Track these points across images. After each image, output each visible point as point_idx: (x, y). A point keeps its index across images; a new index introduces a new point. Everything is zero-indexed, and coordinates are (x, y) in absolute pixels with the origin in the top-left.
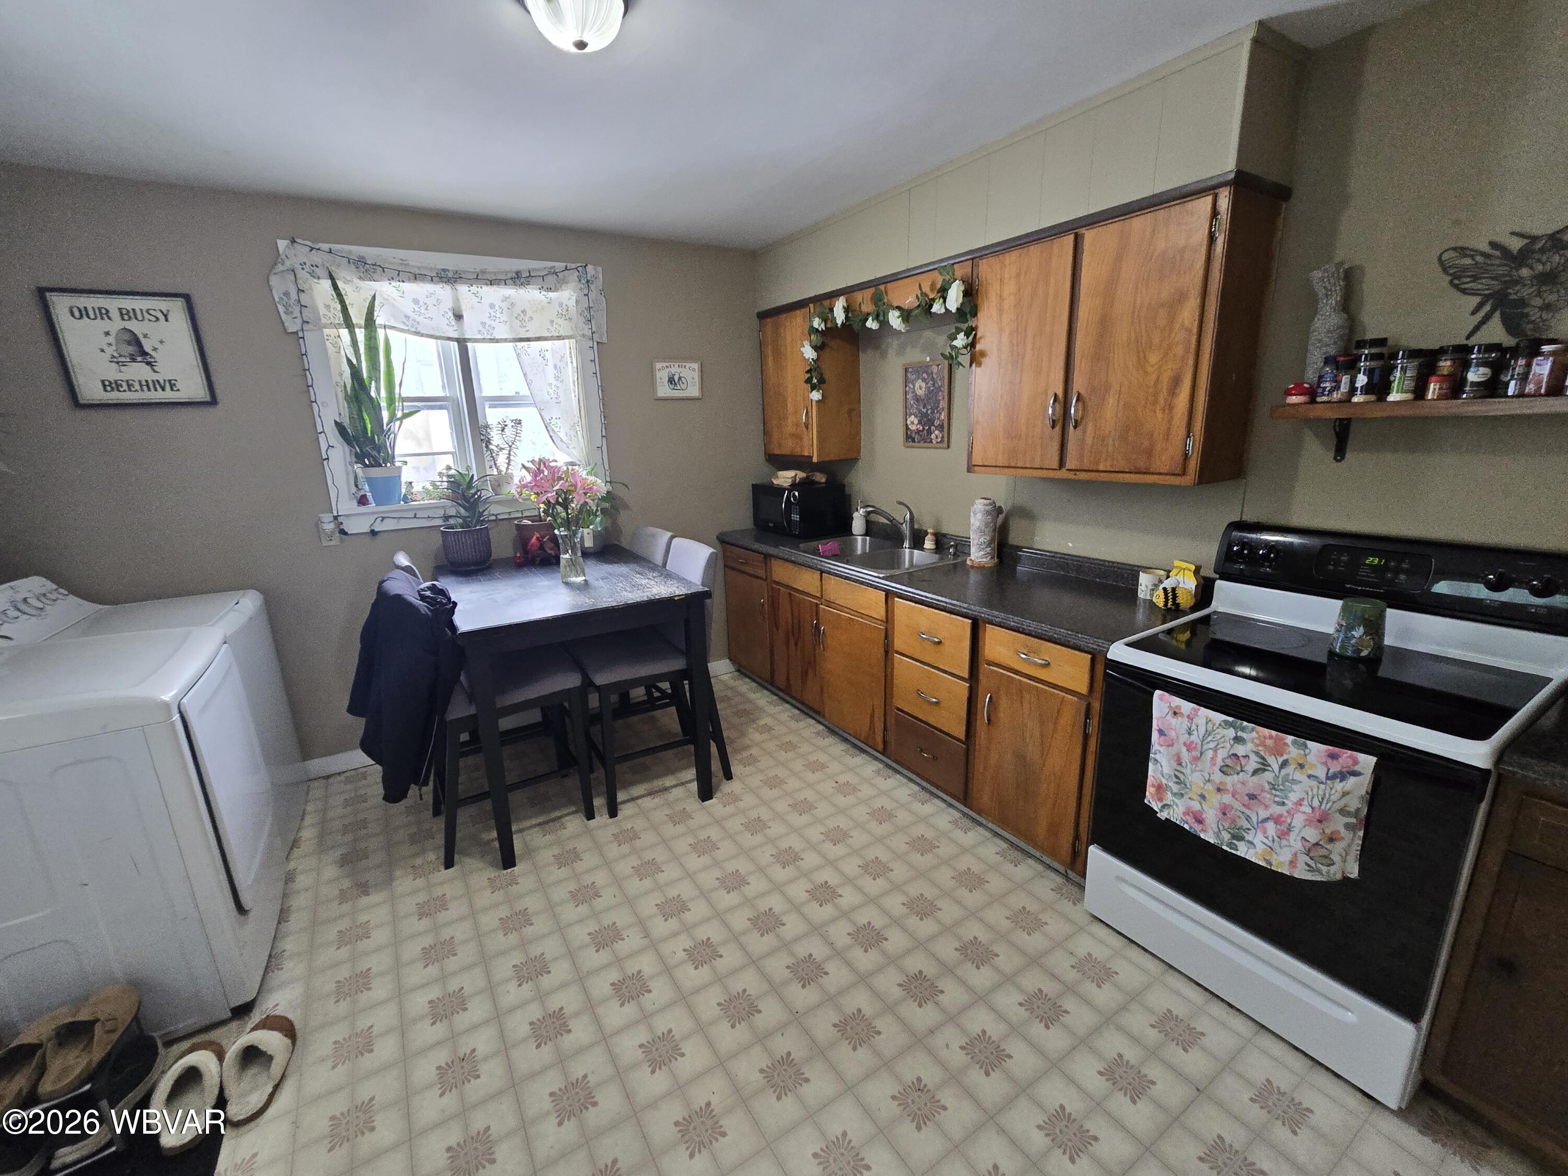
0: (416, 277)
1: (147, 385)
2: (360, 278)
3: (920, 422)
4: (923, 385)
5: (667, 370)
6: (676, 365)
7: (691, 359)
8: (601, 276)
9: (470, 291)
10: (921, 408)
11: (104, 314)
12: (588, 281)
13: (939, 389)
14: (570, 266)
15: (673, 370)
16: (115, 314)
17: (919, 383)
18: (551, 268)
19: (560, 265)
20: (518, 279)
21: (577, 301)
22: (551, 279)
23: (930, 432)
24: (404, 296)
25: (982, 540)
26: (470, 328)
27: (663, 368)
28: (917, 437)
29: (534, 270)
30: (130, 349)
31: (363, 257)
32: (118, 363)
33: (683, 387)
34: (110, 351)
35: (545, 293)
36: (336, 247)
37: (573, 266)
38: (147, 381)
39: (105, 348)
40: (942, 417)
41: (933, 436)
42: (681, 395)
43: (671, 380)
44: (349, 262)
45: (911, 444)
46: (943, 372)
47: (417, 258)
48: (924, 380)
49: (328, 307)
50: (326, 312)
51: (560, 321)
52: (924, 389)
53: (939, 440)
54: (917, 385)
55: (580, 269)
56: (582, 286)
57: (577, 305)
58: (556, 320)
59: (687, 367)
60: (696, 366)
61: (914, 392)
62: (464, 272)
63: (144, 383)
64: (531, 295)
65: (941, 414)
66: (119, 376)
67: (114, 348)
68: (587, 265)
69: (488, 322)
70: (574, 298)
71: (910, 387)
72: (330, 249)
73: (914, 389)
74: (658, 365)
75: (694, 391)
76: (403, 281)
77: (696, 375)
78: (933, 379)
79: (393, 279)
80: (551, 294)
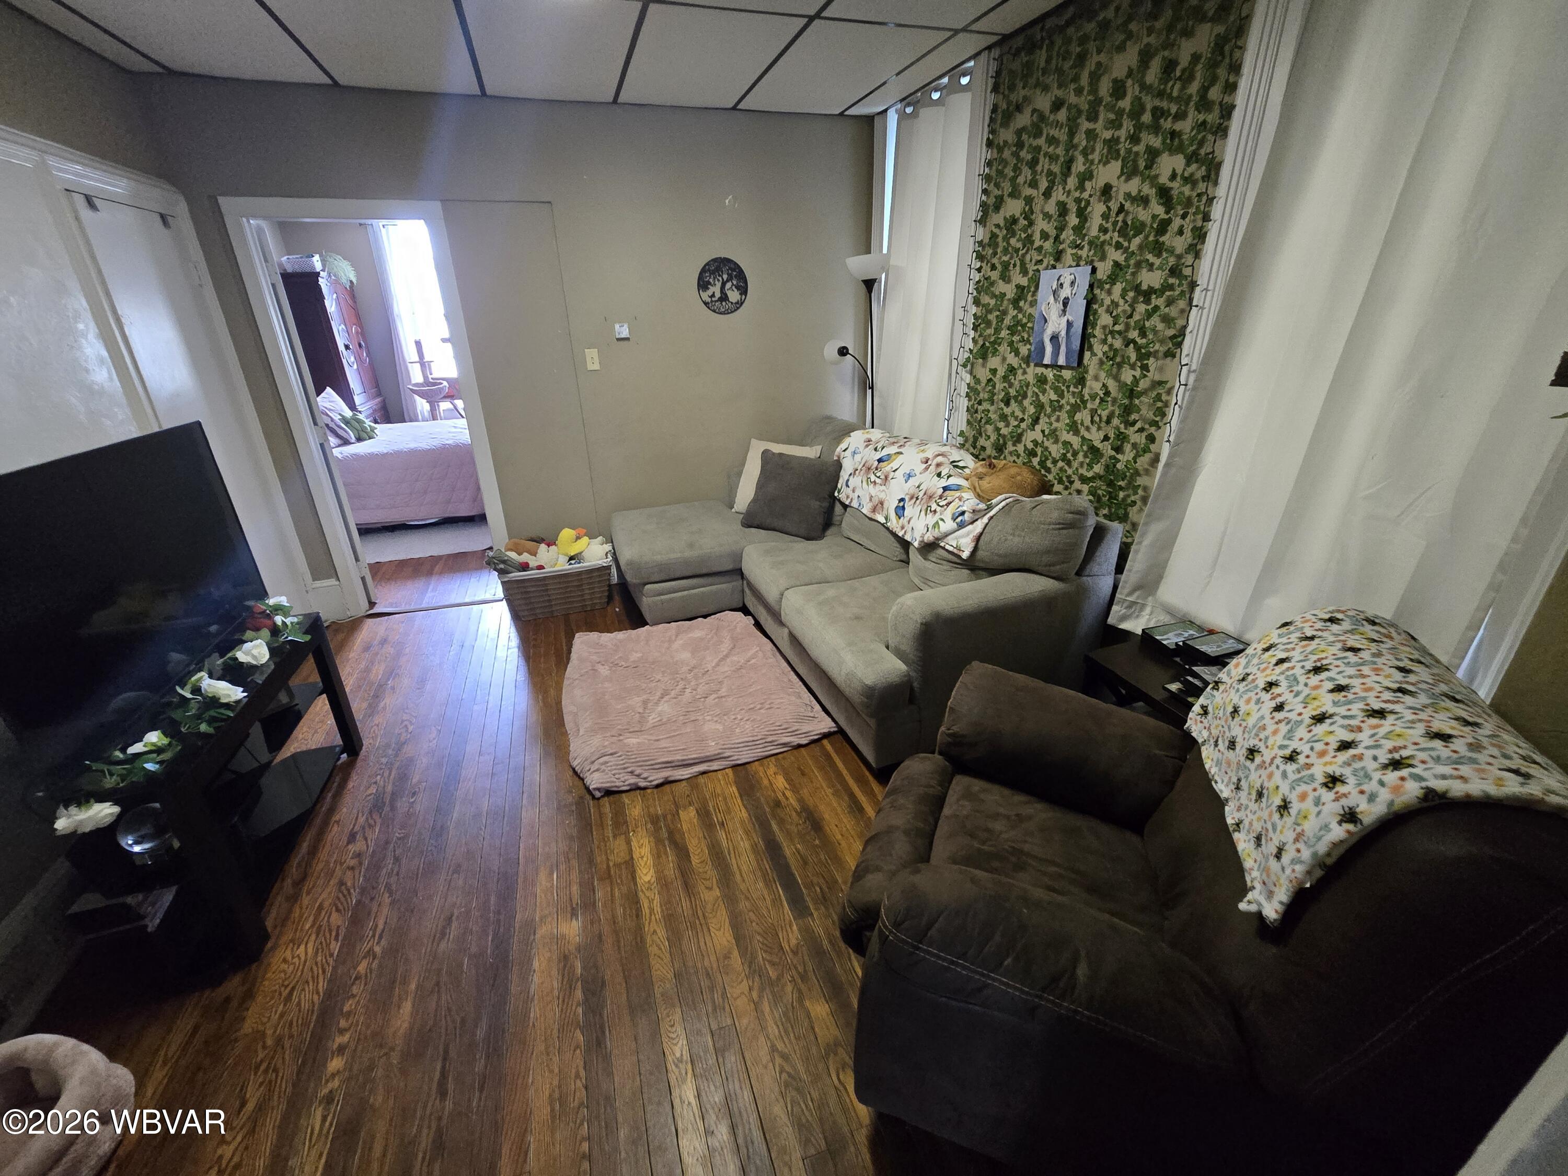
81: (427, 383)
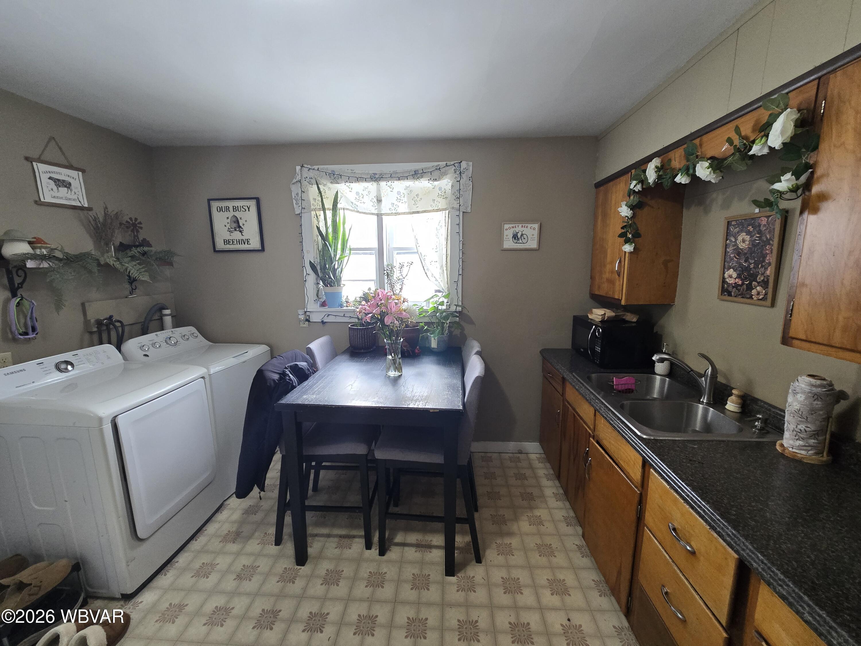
0: (358, 179)
1: (239, 242)
2: (331, 183)
3: (739, 276)
4: (748, 238)
5: (512, 230)
6: (520, 225)
7: (532, 221)
8: (471, 168)
9: (387, 185)
10: (742, 261)
11: (227, 209)
12: (460, 173)
13: (768, 242)
14: (449, 163)
15: (517, 230)
16: (231, 209)
17: (743, 236)
18: (437, 166)
19: (442, 164)
20: (416, 175)
21: (452, 186)
22: (437, 173)
23: (750, 288)
24: (352, 191)
25: (802, 427)
26: (385, 208)
27: (510, 228)
28: (734, 291)
29: (426, 168)
30: (235, 225)
31: (334, 171)
32: (230, 231)
33: (524, 241)
34: (228, 226)
35: (432, 182)
36: (321, 167)
37: (452, 163)
38: (239, 240)
39: (226, 224)
40: (768, 272)
41: (754, 292)
42: (522, 247)
43: (515, 236)
44: (326, 175)
45: (727, 298)
46: (773, 225)
47: (360, 169)
48: (748, 233)
49: (315, 199)
50: (314, 203)
51: (440, 200)
52: (747, 243)
53: (761, 297)
54: (740, 238)
55: (456, 165)
56: (457, 176)
57: (452, 188)
58: (437, 199)
59: (529, 227)
60: (536, 226)
61: (736, 245)
62: (385, 174)
63: (238, 241)
64: (424, 184)
65: (766, 269)
66: (231, 238)
67: (229, 225)
68: (461, 162)
69: (396, 203)
70: (450, 184)
71: (731, 241)
72: (318, 168)
73: (735, 242)
74: (506, 226)
75: (533, 244)
76: (352, 183)
77: (536, 233)
78: (760, 232)
79: (347, 182)
80: (436, 183)
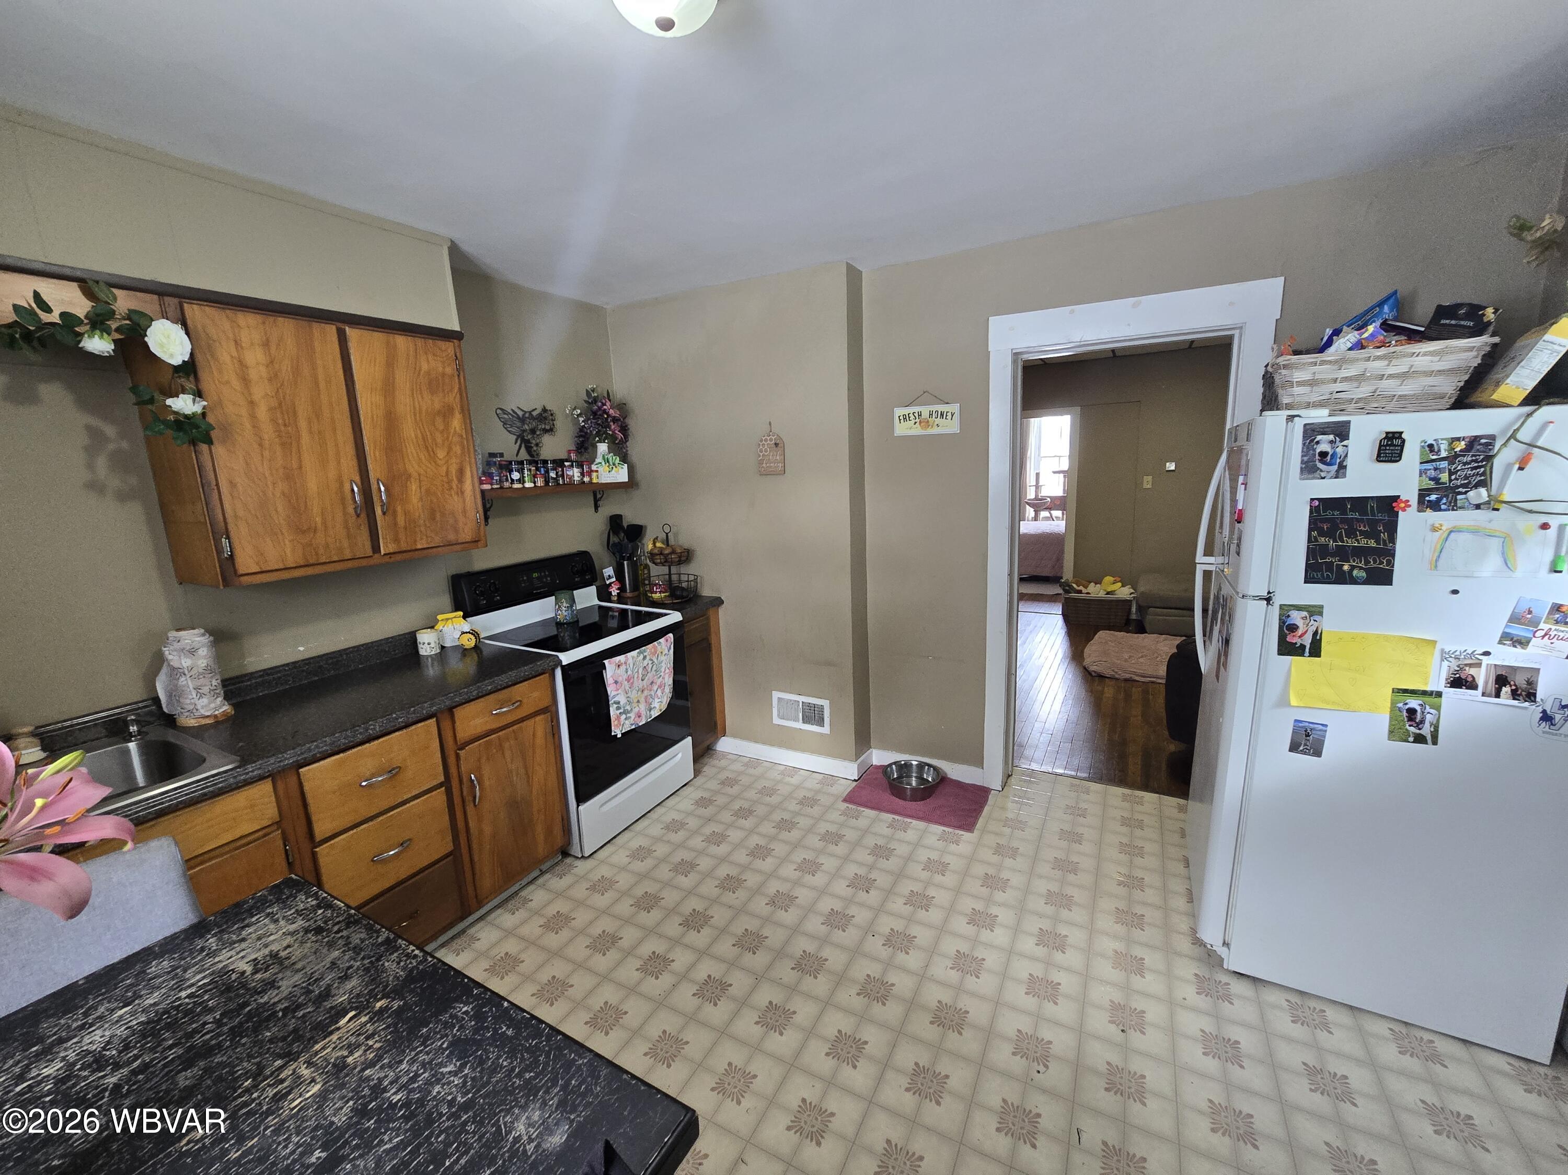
81: (1036, 498)
